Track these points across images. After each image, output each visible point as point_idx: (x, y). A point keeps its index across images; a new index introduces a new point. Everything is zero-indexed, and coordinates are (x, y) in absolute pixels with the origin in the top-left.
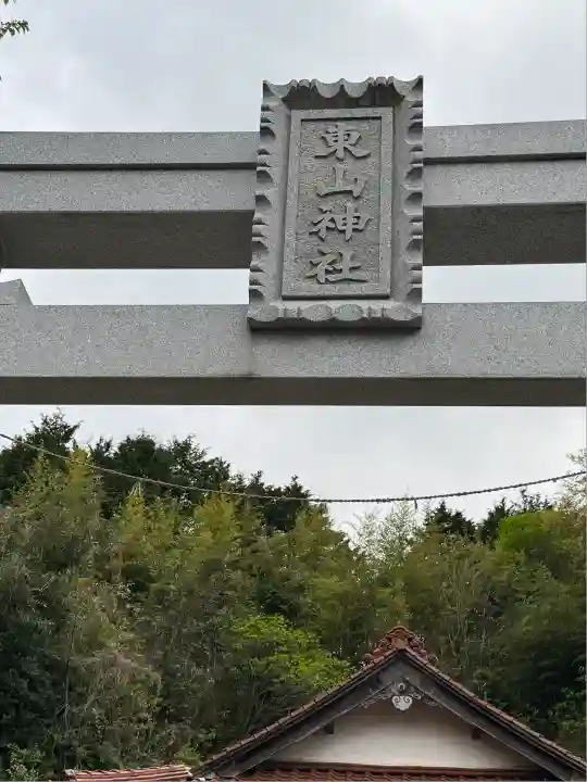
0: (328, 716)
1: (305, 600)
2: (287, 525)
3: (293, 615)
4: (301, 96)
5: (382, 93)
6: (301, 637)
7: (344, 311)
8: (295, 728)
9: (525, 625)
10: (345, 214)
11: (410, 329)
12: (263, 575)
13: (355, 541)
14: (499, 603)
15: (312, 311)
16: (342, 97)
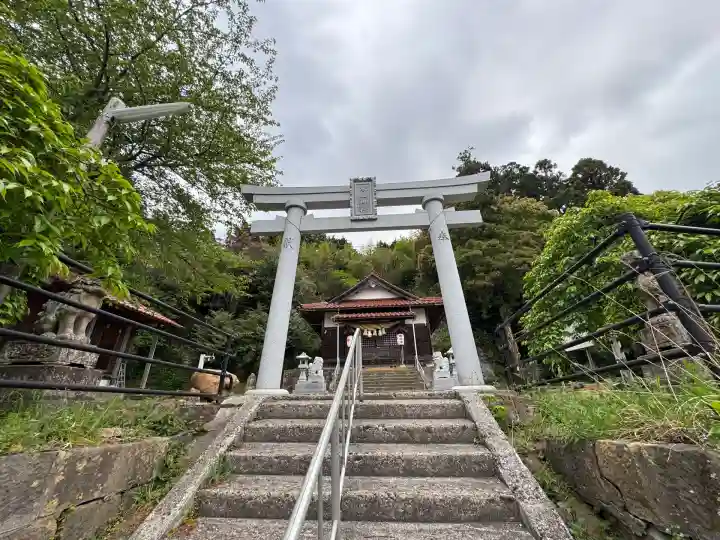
0: (356, 290)
1: (348, 266)
2: (342, 248)
3: (345, 269)
4: (356, 181)
5: (369, 180)
6: (346, 275)
7: (365, 217)
8: (348, 294)
9: (402, 267)
10: (364, 201)
11: (375, 219)
12: (338, 260)
13: (359, 250)
14: (394, 264)
15: (361, 218)
16: (362, 181)
